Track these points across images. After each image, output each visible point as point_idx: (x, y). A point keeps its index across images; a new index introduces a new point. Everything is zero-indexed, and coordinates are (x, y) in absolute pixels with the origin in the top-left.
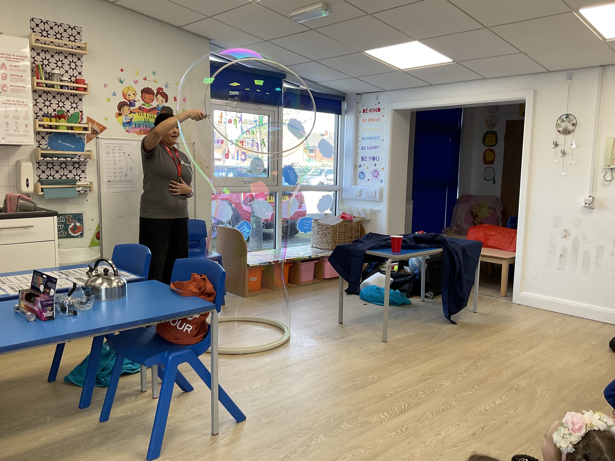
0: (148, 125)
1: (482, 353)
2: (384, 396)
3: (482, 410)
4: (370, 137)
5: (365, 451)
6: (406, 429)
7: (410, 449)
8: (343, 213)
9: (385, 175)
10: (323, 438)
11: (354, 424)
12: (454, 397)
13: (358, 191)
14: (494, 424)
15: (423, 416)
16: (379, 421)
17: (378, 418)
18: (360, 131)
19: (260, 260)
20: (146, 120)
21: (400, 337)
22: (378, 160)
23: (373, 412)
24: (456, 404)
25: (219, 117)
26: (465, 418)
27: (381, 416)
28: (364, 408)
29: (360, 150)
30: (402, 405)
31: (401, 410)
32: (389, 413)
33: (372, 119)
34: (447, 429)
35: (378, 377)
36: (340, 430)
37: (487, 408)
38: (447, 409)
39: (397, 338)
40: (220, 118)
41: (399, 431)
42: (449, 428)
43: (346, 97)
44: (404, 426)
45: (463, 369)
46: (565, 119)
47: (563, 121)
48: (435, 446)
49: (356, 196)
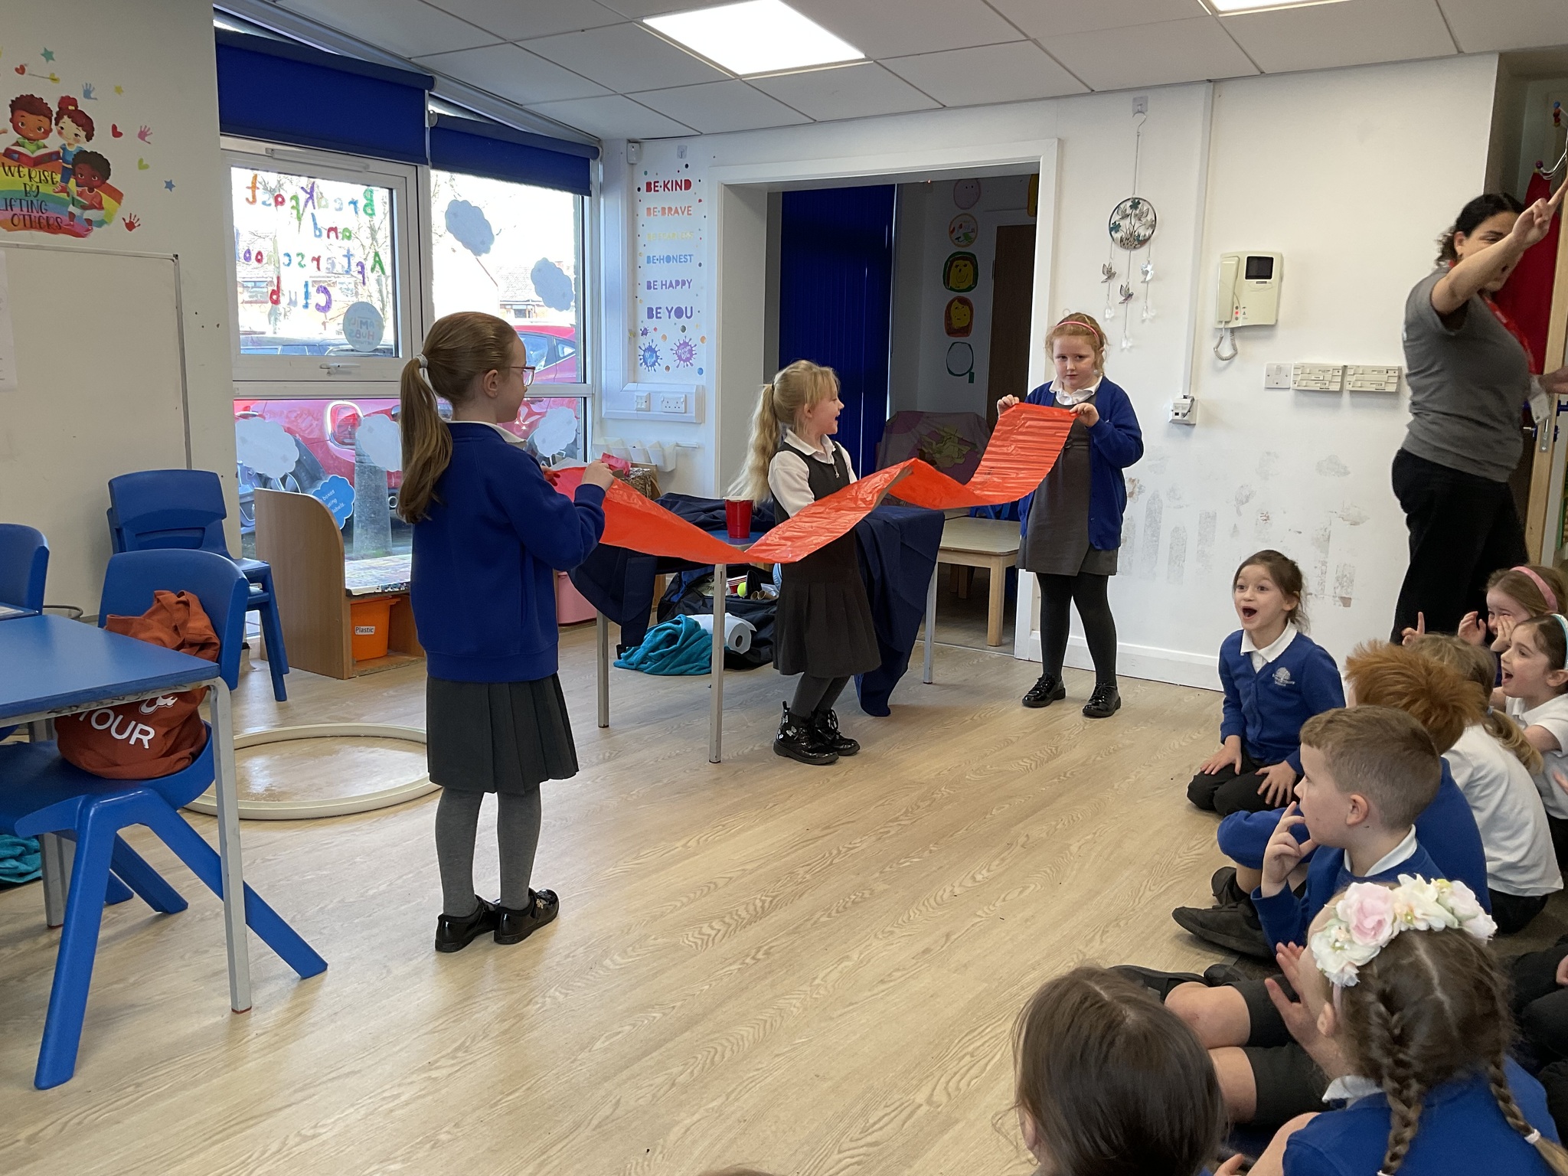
0: (35, 202)
1: (945, 772)
2: (712, 886)
3: (945, 897)
4: (668, 257)
5: (664, 1014)
6: (767, 953)
7: (776, 996)
8: (604, 454)
9: (708, 355)
10: (557, 993)
11: (638, 955)
12: (881, 872)
13: (641, 397)
14: (973, 925)
15: (807, 920)
16: (699, 942)
17: (696, 936)
18: (641, 241)
19: (381, 580)
20: (28, 189)
21: (752, 750)
22: (689, 315)
23: (686, 922)
24: (886, 887)
25: (248, 188)
26: (905, 918)
27: (706, 930)
28: (662, 915)
29: (642, 290)
30: (758, 901)
31: (754, 913)
32: (724, 922)
33: (670, 209)
34: (864, 946)
35: (699, 843)
36: (601, 972)
37: (957, 891)
38: (864, 899)
39: (746, 751)
40: (250, 191)
41: (748, 960)
42: (868, 943)
43: (600, 150)
44: (761, 947)
45: (900, 810)
46: (1129, 211)
47: (1125, 216)
48: (836, 986)
49: (638, 410)
